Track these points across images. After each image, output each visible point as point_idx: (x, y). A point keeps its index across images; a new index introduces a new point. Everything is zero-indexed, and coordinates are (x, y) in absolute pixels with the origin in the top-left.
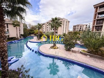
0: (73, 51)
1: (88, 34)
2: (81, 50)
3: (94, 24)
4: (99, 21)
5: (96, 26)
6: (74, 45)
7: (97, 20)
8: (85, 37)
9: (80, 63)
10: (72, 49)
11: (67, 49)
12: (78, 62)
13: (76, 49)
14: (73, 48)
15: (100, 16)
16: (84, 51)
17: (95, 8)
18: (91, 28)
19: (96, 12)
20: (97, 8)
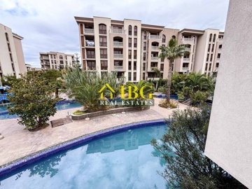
0: (54, 124)
1: (79, 76)
2: (73, 111)
3: (84, 57)
4: (89, 52)
5: (88, 61)
6: (52, 107)
7: (88, 50)
8: (73, 82)
9: (76, 141)
10: (51, 118)
11: (32, 125)
12: (71, 143)
13: (61, 114)
14: (53, 115)
15: (89, 43)
16: (78, 112)
18: (81, 63)
19: (82, 33)
20: (81, 25)
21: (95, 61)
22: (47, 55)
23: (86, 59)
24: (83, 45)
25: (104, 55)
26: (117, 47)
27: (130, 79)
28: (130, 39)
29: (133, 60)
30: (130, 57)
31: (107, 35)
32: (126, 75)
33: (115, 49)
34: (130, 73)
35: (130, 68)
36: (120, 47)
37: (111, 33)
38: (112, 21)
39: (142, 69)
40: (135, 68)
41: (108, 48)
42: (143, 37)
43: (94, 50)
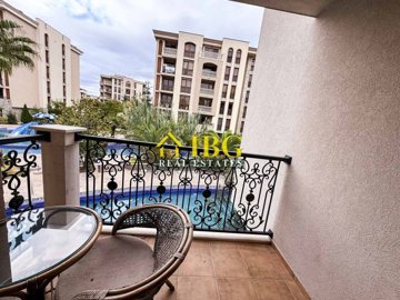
1: (145, 112)
3: (157, 88)
4: (166, 81)
5: (162, 94)
7: (164, 77)
8: (137, 121)
15: (167, 68)
17: (157, 38)
18: (152, 96)
19: (160, 53)
20: (161, 43)
21: (172, 95)
22: (110, 79)
23: (160, 90)
24: (159, 71)
25: (186, 89)
26: (206, 78)
27: (219, 127)
28: (228, 68)
29: (228, 100)
30: (224, 95)
31: (195, 59)
32: (215, 121)
33: (203, 81)
34: (221, 120)
35: (222, 112)
36: (212, 79)
37: (201, 57)
38: (205, 40)
39: (241, 115)
40: (230, 113)
41: (194, 78)
42: (249, 67)
43: (172, 79)
